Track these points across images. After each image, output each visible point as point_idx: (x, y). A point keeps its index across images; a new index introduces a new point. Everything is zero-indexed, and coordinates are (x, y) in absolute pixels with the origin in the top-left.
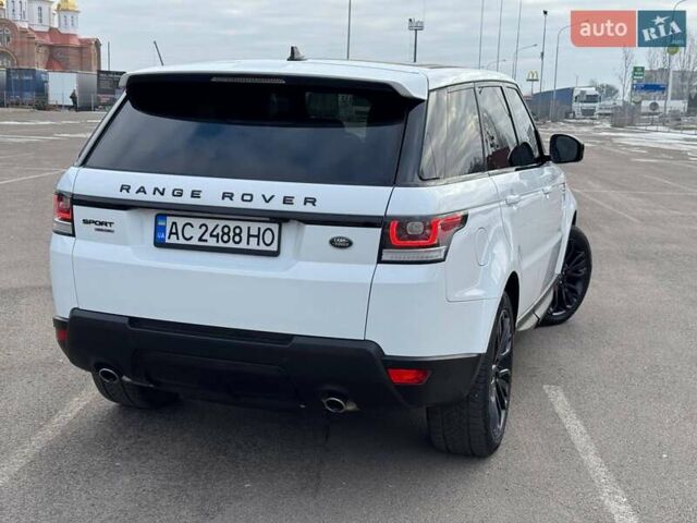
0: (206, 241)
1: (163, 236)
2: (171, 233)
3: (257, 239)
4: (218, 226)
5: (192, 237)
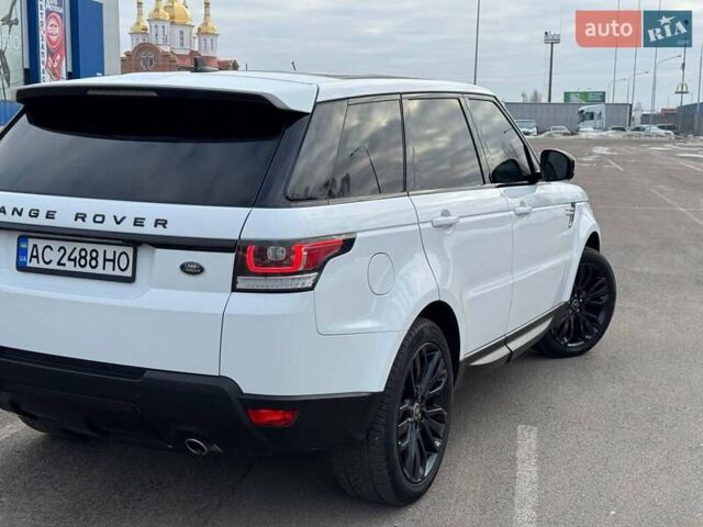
0: (64, 265)
1: (24, 259)
2: (32, 256)
3: (112, 263)
4: (75, 248)
5: (51, 261)
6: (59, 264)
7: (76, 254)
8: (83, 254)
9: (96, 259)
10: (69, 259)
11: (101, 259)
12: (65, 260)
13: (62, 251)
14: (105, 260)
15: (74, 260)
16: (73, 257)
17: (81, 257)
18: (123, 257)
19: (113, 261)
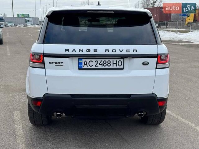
0: (98, 66)
1: (81, 66)
2: (84, 65)
3: (116, 64)
4: (102, 61)
5: (92, 66)
6: (96, 66)
7: (102, 62)
8: (105, 62)
9: (110, 63)
10: (100, 64)
11: (112, 63)
12: (98, 65)
13: (97, 62)
14: (113, 63)
15: (102, 64)
16: (101, 63)
17: (104, 63)
18: (120, 62)
19: (116, 63)
